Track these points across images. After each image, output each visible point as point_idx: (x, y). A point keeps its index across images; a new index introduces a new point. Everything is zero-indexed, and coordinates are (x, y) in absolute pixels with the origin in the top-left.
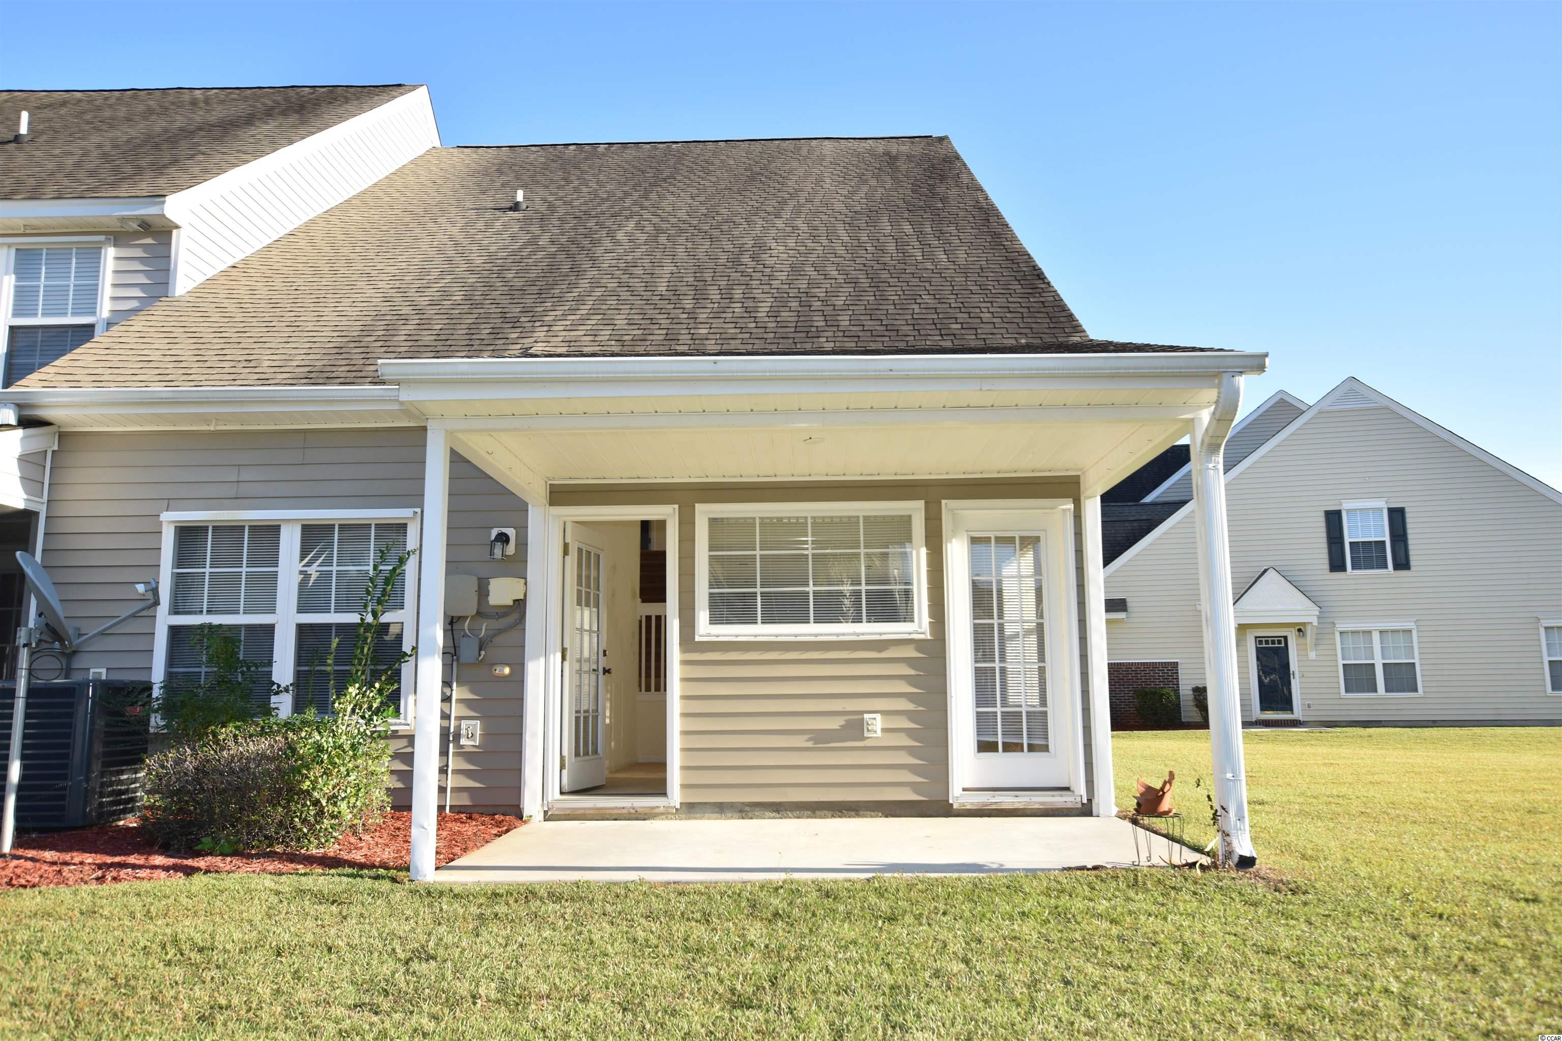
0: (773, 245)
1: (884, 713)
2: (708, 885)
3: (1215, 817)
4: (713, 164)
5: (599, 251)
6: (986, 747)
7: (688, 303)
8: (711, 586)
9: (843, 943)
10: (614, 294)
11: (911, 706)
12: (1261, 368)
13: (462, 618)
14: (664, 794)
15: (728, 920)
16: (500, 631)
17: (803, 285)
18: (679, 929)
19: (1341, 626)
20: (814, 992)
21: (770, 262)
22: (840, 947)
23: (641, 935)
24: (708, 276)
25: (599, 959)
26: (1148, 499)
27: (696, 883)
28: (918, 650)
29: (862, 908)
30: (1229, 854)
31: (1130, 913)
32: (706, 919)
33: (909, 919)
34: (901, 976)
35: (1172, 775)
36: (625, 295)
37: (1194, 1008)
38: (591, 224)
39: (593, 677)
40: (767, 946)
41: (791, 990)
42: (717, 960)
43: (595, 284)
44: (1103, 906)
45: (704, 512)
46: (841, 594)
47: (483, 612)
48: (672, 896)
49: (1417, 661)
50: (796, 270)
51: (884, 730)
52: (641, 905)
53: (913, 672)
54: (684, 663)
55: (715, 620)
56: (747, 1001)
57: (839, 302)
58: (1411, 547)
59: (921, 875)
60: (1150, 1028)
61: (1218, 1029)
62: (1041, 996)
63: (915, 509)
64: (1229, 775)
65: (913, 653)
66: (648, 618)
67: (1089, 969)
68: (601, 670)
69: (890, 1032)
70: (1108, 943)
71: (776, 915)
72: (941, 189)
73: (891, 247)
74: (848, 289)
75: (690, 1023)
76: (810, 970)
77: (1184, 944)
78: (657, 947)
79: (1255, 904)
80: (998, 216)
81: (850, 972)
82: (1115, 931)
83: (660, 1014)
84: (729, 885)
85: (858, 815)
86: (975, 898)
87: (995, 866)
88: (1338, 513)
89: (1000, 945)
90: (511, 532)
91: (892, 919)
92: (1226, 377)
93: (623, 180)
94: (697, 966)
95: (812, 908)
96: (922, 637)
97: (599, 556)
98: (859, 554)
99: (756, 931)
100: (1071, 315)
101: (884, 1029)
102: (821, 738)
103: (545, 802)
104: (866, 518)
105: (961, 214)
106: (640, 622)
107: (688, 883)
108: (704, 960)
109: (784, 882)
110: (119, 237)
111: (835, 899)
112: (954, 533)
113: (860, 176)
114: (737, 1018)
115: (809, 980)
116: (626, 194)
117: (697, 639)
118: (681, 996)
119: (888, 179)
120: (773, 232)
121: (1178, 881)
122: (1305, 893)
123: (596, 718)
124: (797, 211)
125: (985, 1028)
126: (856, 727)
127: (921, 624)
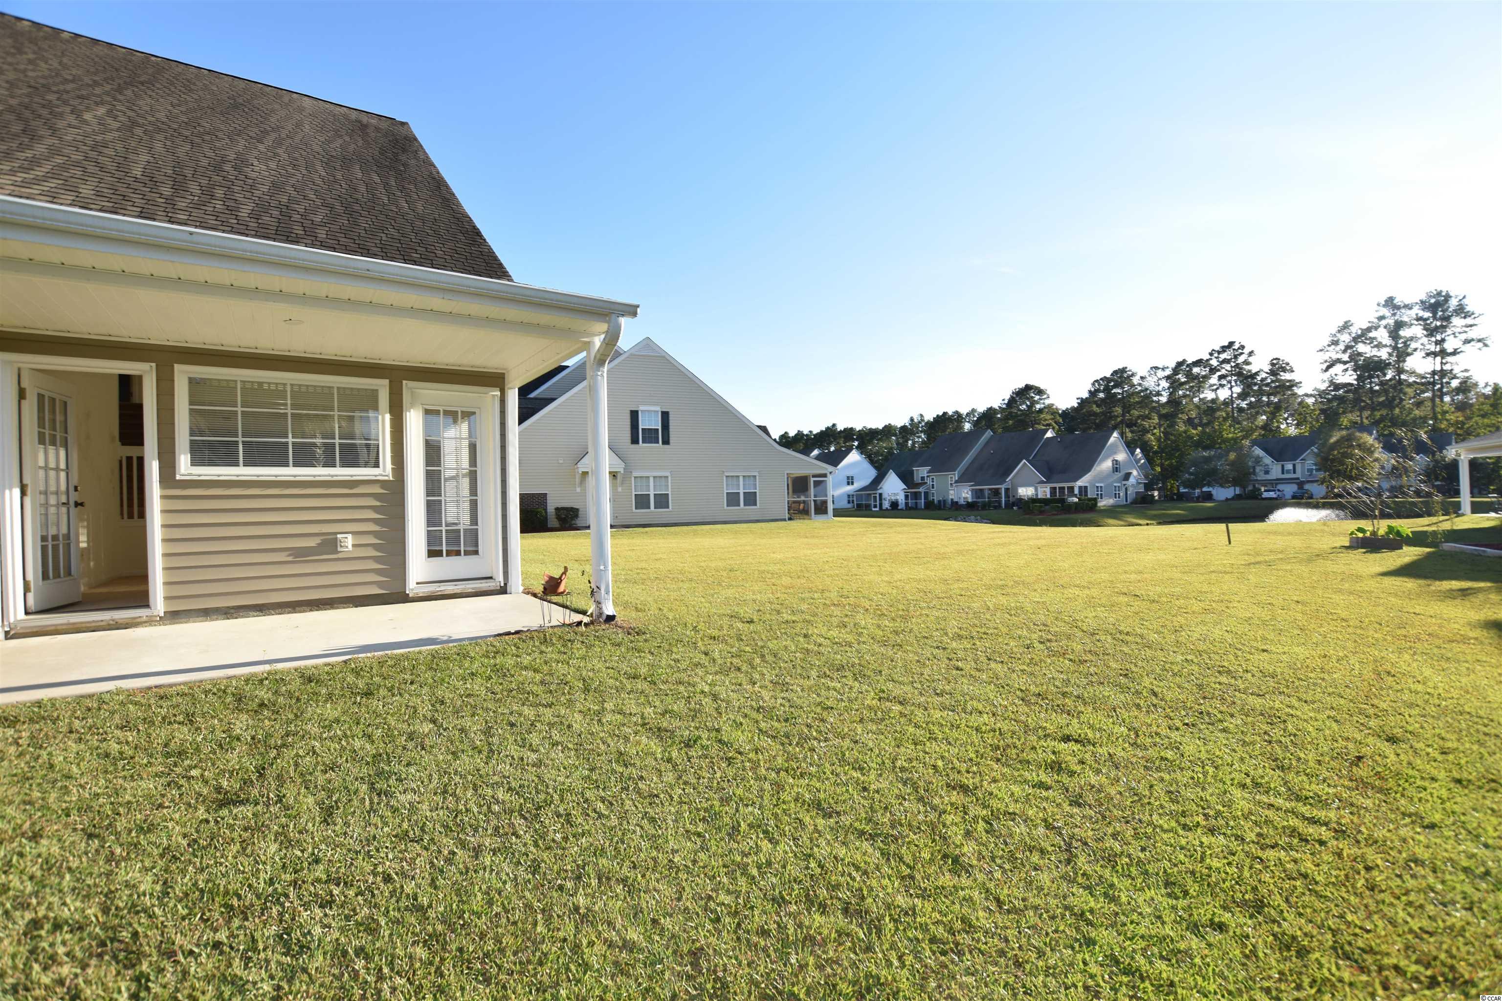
0: (256, 163)
1: (356, 533)
2: (190, 685)
3: (592, 592)
4: (194, 84)
5: (60, 124)
6: (433, 553)
7: (167, 191)
8: (192, 434)
9: (327, 723)
10: (77, 164)
11: (377, 528)
12: (635, 314)
14: (147, 606)
15: (213, 717)
17: (284, 200)
18: (160, 734)
19: (635, 474)
20: (302, 775)
21: (254, 175)
22: (324, 727)
23: (114, 747)
24: (189, 173)
25: (59, 784)
26: (532, 395)
27: (180, 684)
28: (383, 488)
29: (342, 689)
30: (601, 614)
31: (546, 663)
32: (190, 719)
33: (383, 692)
34: (382, 745)
35: (566, 569)
36: (91, 169)
37: (600, 728)
38: (52, 97)
39: (64, 510)
40: (253, 738)
41: (279, 777)
42: (200, 761)
43: (54, 152)
44: (526, 660)
45: (182, 374)
46: (314, 445)
48: (152, 701)
49: (670, 493)
50: (277, 187)
51: (353, 546)
52: (117, 716)
53: (378, 504)
56: (234, 797)
57: (318, 219)
58: (671, 432)
59: (389, 652)
60: (576, 750)
61: (618, 741)
62: (495, 740)
63: (382, 386)
64: (602, 567)
65: (378, 490)
66: (129, 459)
67: (526, 711)
68: (72, 503)
69: (376, 800)
70: (535, 688)
71: (262, 705)
72: (403, 158)
73: (363, 189)
74: (324, 211)
75: (169, 837)
76: (297, 755)
77: (584, 680)
78: (132, 758)
79: (619, 645)
80: (447, 187)
81: (335, 750)
82: (538, 677)
83: (133, 834)
84: (214, 682)
85: (332, 608)
86: (434, 666)
87: (445, 638)
88: (637, 412)
89: (459, 703)
91: (368, 694)
92: (613, 316)
93: (92, 70)
94: (178, 770)
95: (297, 694)
96: (386, 478)
97: (65, 403)
98: (332, 417)
99: (241, 724)
100: (501, 264)
101: (371, 800)
102: (300, 554)
103: (6, 623)
104: (340, 389)
105: (419, 178)
106: (121, 462)
107: (171, 686)
108: (187, 762)
109: (269, 673)
111: (317, 682)
112: (412, 405)
113: (336, 131)
114: (223, 819)
115: (296, 765)
116: (96, 83)
117: (178, 477)
118: (161, 806)
119: (360, 139)
120: (255, 153)
121: (571, 636)
122: (644, 633)
123: (68, 546)
124: (279, 142)
125: (457, 779)
126: (330, 544)
127: (386, 470)
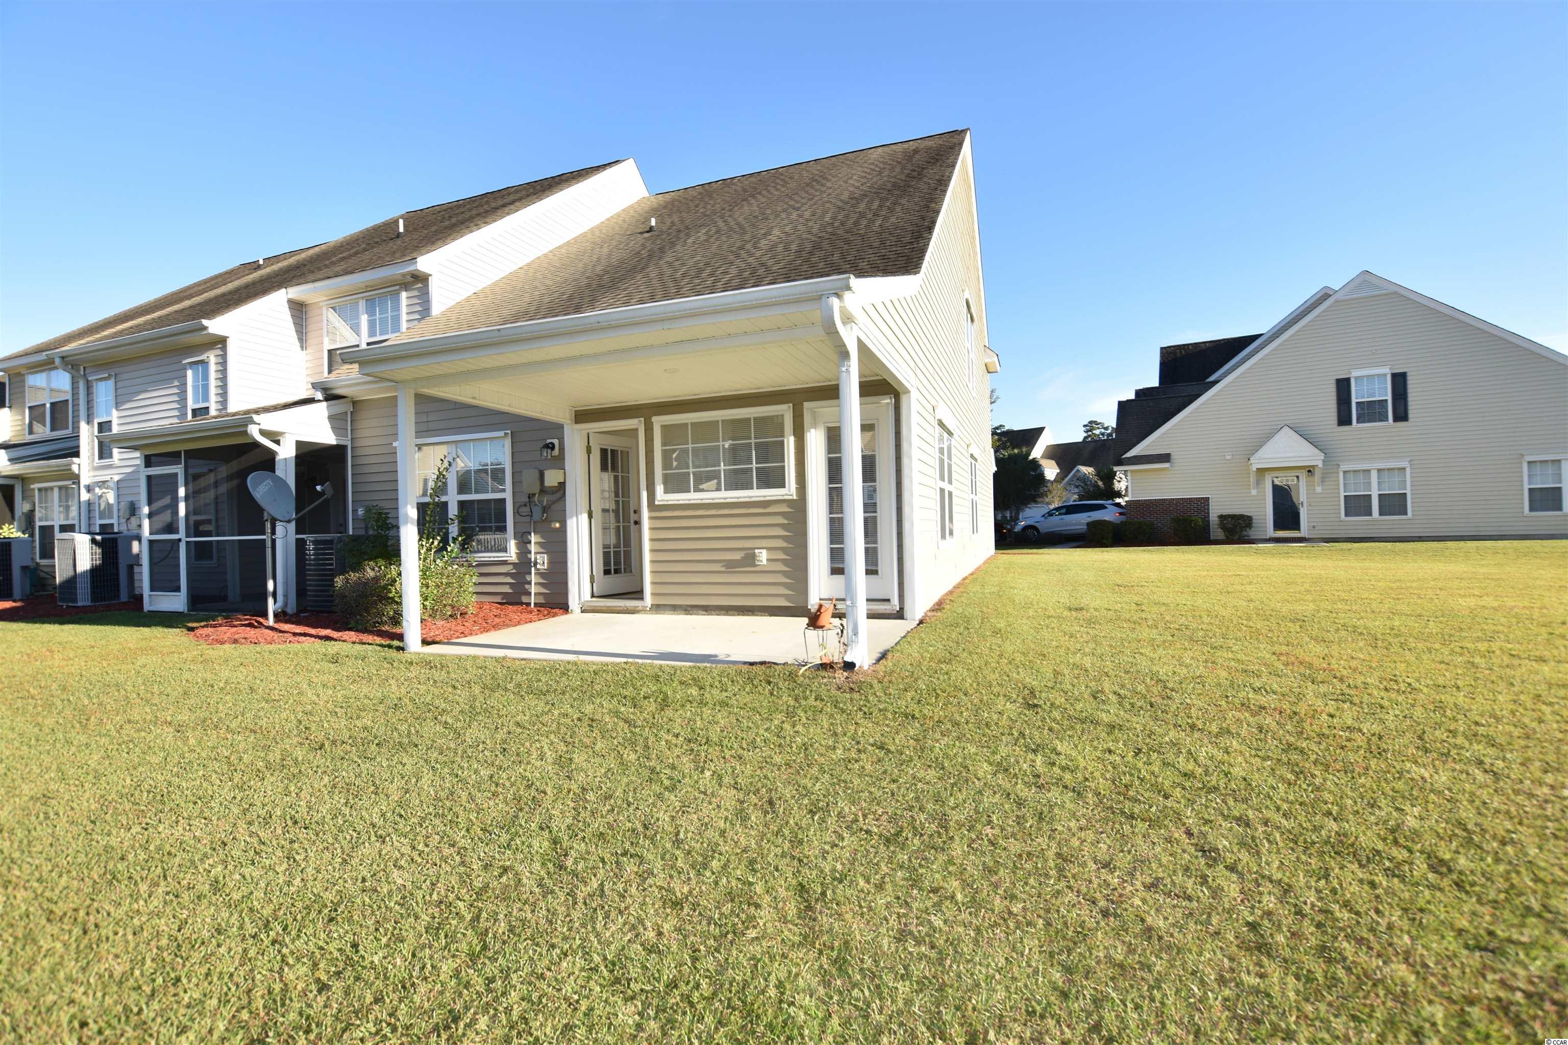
1: (768, 549)
6: (835, 571)
8: (664, 469)
11: (785, 545)
13: (534, 495)
14: (643, 599)
16: (554, 502)
19: (1344, 467)
26: (1211, 379)
28: (789, 507)
38: (683, 234)
45: (657, 421)
47: (543, 490)
49: (1408, 492)
51: (768, 560)
53: (786, 521)
54: (651, 518)
55: (666, 492)
58: (1410, 403)
63: (785, 411)
65: (784, 509)
68: (632, 522)
85: (753, 615)
88: (1348, 380)
90: (556, 442)
92: (824, 298)
96: (792, 497)
97: (626, 452)
98: (751, 444)
102: (731, 566)
103: (581, 601)
104: (755, 419)
110: (406, 286)
112: (815, 425)
117: (657, 502)
126: (750, 558)
127: (790, 490)
